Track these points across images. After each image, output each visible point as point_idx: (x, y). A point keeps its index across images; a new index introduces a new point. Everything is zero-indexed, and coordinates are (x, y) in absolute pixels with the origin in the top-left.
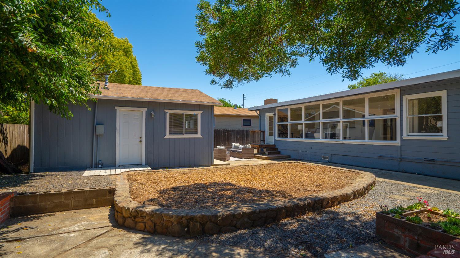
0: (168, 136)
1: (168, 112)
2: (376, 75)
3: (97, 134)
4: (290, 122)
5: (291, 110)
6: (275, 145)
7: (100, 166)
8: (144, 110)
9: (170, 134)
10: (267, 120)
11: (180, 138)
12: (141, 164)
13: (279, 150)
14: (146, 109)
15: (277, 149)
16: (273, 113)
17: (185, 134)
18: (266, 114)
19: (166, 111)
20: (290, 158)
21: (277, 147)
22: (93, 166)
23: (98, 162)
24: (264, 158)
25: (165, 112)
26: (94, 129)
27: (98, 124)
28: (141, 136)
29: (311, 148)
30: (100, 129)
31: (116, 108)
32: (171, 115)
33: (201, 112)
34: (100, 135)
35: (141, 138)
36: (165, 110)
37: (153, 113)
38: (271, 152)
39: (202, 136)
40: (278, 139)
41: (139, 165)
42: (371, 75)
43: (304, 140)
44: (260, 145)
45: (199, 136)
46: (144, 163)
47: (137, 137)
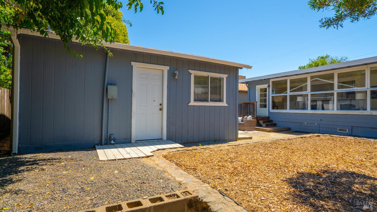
0: (192, 103)
1: (194, 73)
2: (322, 58)
3: (108, 98)
4: (289, 93)
5: (291, 80)
6: (268, 118)
7: (112, 142)
8: (166, 69)
9: (195, 100)
10: (258, 92)
11: (205, 106)
12: (161, 139)
13: (274, 122)
14: (168, 68)
15: (272, 121)
16: (267, 85)
17: (210, 101)
18: (257, 86)
19: (191, 71)
20: (290, 130)
21: (271, 119)
22: (103, 143)
23: (110, 137)
24: (269, 130)
25: (189, 72)
26: (105, 91)
27: (108, 84)
28: (161, 103)
29: (321, 120)
30: (113, 91)
31: (133, 63)
32: (195, 77)
33: (227, 75)
34: (112, 99)
35: (161, 105)
36: (189, 70)
37: (177, 73)
38: (268, 124)
39: (227, 104)
40: (271, 110)
41: (159, 141)
42: (317, 58)
43: (309, 111)
44: (256, 117)
45: (224, 104)
46: (165, 137)
47: (157, 104)
